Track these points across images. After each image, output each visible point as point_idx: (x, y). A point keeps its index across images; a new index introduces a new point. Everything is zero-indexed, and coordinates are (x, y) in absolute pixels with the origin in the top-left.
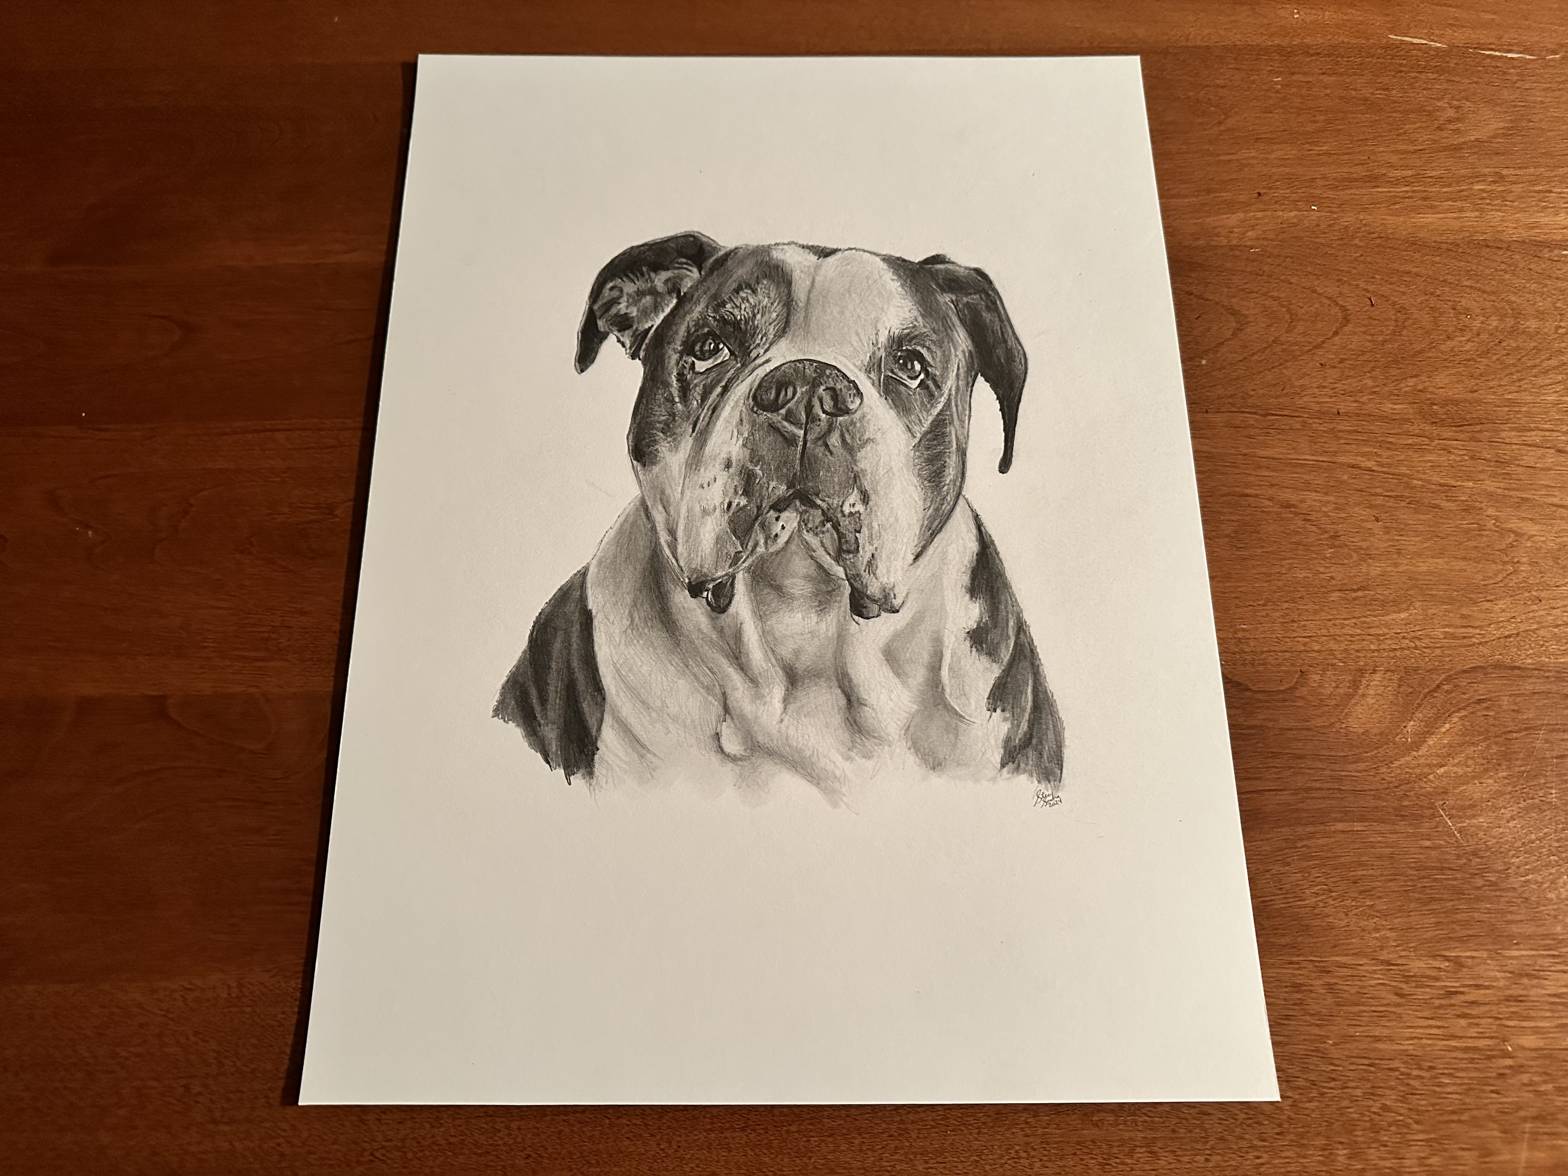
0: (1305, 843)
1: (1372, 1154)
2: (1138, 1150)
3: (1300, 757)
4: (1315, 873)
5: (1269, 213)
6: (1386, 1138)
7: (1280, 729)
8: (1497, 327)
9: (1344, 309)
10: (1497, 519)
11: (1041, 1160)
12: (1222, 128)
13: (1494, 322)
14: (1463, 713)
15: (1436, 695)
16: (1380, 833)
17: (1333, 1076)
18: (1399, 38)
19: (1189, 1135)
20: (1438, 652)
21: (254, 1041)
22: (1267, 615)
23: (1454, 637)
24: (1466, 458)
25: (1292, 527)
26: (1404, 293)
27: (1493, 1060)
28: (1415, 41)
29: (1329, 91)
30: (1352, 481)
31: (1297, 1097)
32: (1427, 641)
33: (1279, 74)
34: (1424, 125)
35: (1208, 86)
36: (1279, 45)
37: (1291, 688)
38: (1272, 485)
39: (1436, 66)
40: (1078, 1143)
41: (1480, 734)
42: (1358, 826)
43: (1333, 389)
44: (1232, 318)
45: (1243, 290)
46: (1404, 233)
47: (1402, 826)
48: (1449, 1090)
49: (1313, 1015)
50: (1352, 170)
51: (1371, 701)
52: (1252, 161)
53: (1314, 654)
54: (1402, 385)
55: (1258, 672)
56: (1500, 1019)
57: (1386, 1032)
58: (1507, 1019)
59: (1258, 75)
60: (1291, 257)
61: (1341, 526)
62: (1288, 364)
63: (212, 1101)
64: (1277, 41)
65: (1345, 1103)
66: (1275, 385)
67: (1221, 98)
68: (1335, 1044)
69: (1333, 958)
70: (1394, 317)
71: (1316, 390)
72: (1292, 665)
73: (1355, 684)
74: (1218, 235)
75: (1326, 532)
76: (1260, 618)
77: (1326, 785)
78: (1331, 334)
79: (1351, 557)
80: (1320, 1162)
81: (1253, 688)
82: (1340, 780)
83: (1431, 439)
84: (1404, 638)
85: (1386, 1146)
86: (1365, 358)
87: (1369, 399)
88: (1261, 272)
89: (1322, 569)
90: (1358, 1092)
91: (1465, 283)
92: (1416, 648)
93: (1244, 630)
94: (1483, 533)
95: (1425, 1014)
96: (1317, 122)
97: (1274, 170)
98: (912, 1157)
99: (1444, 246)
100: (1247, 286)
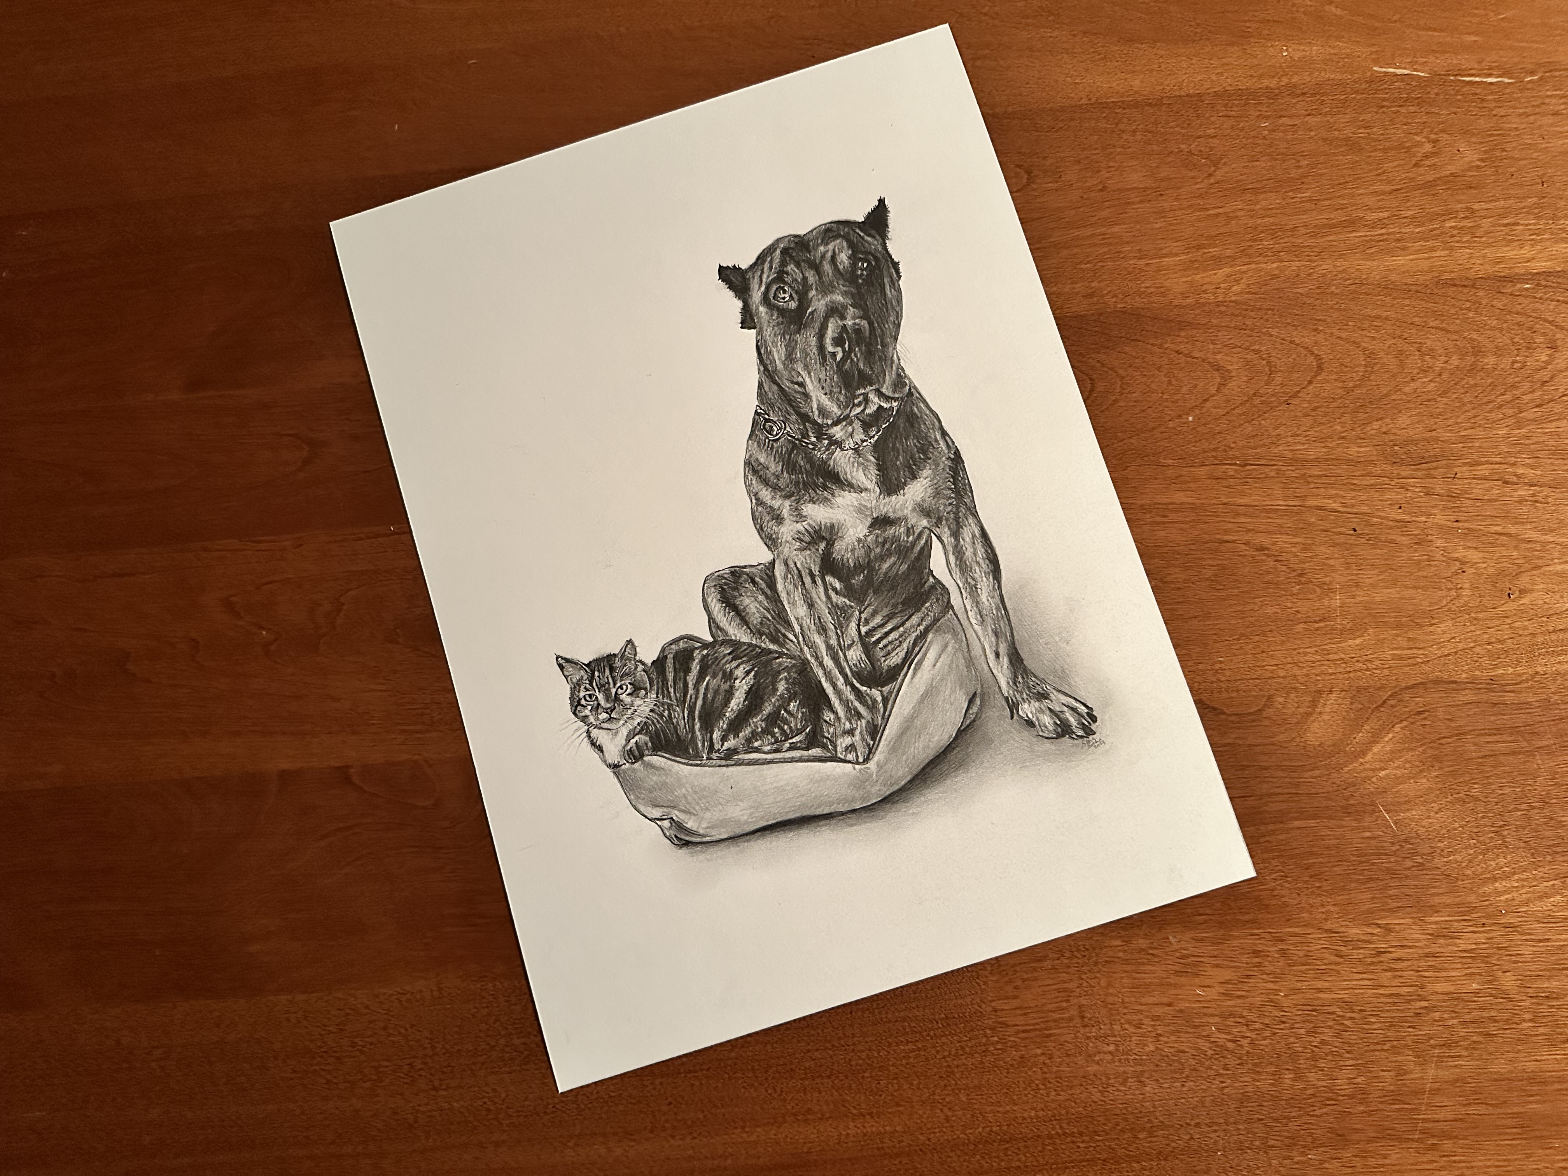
0: (1267, 838)
1: (1312, 1077)
2: (1130, 1080)
3: (1266, 768)
4: (1274, 862)
5: (1253, 266)
6: (1323, 1065)
7: (1249, 745)
8: (1457, 367)
9: (1318, 357)
10: (1444, 549)
11: (1055, 1090)
12: (1212, 181)
13: (1455, 361)
14: (1405, 723)
15: (1382, 709)
16: (1328, 827)
17: (1284, 1020)
18: (1384, 70)
19: (1169, 1068)
20: (1386, 672)
21: (457, 1029)
22: (1241, 648)
23: (1400, 658)
24: (1422, 494)
25: (1264, 568)
26: (1374, 338)
27: (1412, 1003)
28: (1399, 71)
29: (1313, 133)
30: (1320, 522)
31: (1254, 1037)
32: (1377, 663)
33: (1267, 118)
34: (1402, 162)
35: (1199, 137)
36: (1267, 87)
37: (1260, 710)
38: (1249, 531)
39: (1418, 98)
40: (1084, 1077)
41: (1418, 741)
42: (1312, 823)
43: (1306, 436)
44: (1216, 374)
45: (1226, 346)
46: (1378, 277)
47: (1348, 821)
48: (1375, 1026)
49: (1269, 974)
50: (1332, 216)
51: (1325, 717)
52: (1239, 214)
53: (1280, 680)
54: (1368, 429)
55: (1232, 697)
56: (1419, 971)
57: (1326, 985)
58: (1426, 971)
59: (1246, 121)
60: (1273, 310)
61: (1307, 564)
62: (1266, 415)
63: (431, 1074)
64: (1266, 82)
65: (1292, 1040)
66: (1254, 436)
67: (1211, 148)
68: (1285, 996)
69: (1287, 930)
70: (1363, 363)
71: (1290, 439)
72: (1261, 690)
73: (1314, 704)
74: (1205, 292)
75: (1294, 571)
76: (1234, 651)
77: (1287, 791)
78: (1306, 383)
79: (1315, 592)
80: (1271, 1084)
81: (1228, 712)
82: (1297, 785)
83: (1391, 479)
84: (1358, 661)
85: (1323, 1071)
86: (1335, 405)
87: (1338, 444)
88: (1244, 327)
89: (1289, 605)
90: (1302, 1031)
91: (1432, 324)
92: (1367, 670)
93: (1221, 662)
94: (1432, 563)
95: (1360, 969)
96: (1301, 167)
97: (1259, 221)
98: (957, 1091)
99: (1414, 288)
100: (1232, 341)
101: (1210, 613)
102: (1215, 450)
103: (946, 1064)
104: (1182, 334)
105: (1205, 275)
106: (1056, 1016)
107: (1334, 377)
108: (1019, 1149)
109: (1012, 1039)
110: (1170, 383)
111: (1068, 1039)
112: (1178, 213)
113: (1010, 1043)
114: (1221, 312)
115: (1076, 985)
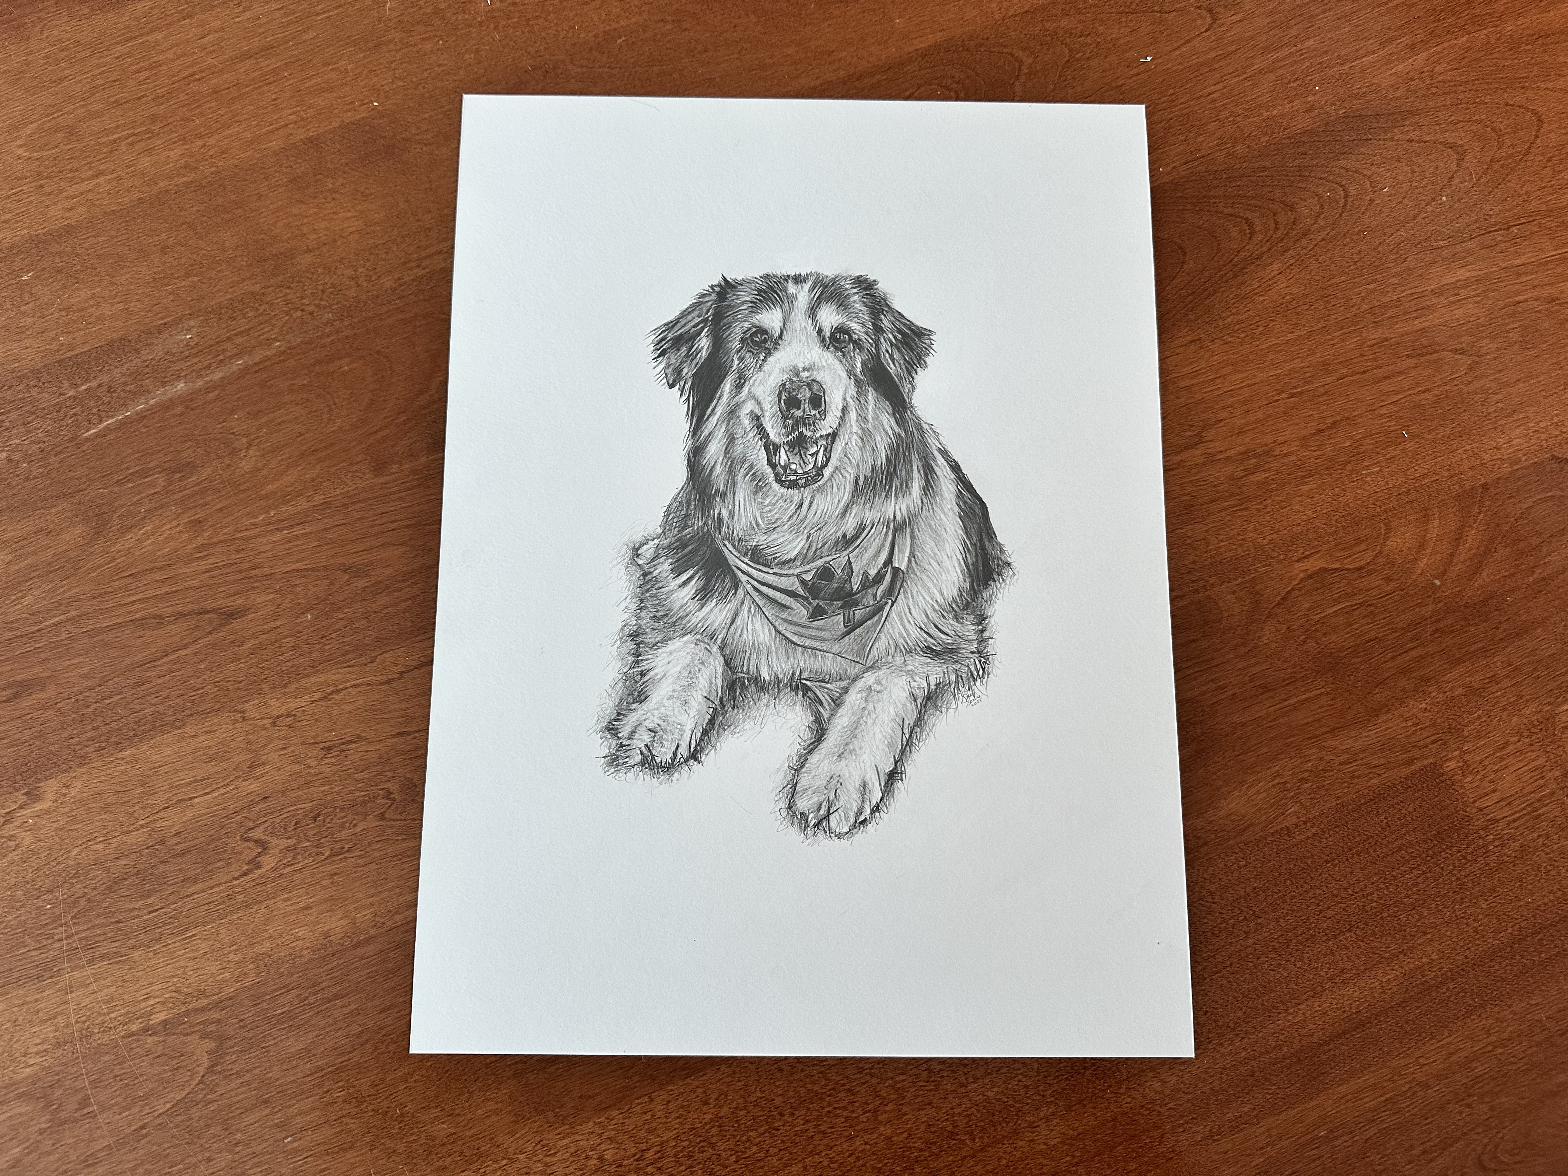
101: (1530, 372)
102: (1476, 221)
103: (1454, 878)
104: (1408, 123)
105: (1406, 64)
106: (1538, 796)
107: (1557, 125)
108: (1552, 936)
109: (1505, 832)
110: (1413, 172)
111: (1557, 814)
112: (1360, 14)
113: (1505, 837)
114: (1434, 94)
115: (1544, 760)
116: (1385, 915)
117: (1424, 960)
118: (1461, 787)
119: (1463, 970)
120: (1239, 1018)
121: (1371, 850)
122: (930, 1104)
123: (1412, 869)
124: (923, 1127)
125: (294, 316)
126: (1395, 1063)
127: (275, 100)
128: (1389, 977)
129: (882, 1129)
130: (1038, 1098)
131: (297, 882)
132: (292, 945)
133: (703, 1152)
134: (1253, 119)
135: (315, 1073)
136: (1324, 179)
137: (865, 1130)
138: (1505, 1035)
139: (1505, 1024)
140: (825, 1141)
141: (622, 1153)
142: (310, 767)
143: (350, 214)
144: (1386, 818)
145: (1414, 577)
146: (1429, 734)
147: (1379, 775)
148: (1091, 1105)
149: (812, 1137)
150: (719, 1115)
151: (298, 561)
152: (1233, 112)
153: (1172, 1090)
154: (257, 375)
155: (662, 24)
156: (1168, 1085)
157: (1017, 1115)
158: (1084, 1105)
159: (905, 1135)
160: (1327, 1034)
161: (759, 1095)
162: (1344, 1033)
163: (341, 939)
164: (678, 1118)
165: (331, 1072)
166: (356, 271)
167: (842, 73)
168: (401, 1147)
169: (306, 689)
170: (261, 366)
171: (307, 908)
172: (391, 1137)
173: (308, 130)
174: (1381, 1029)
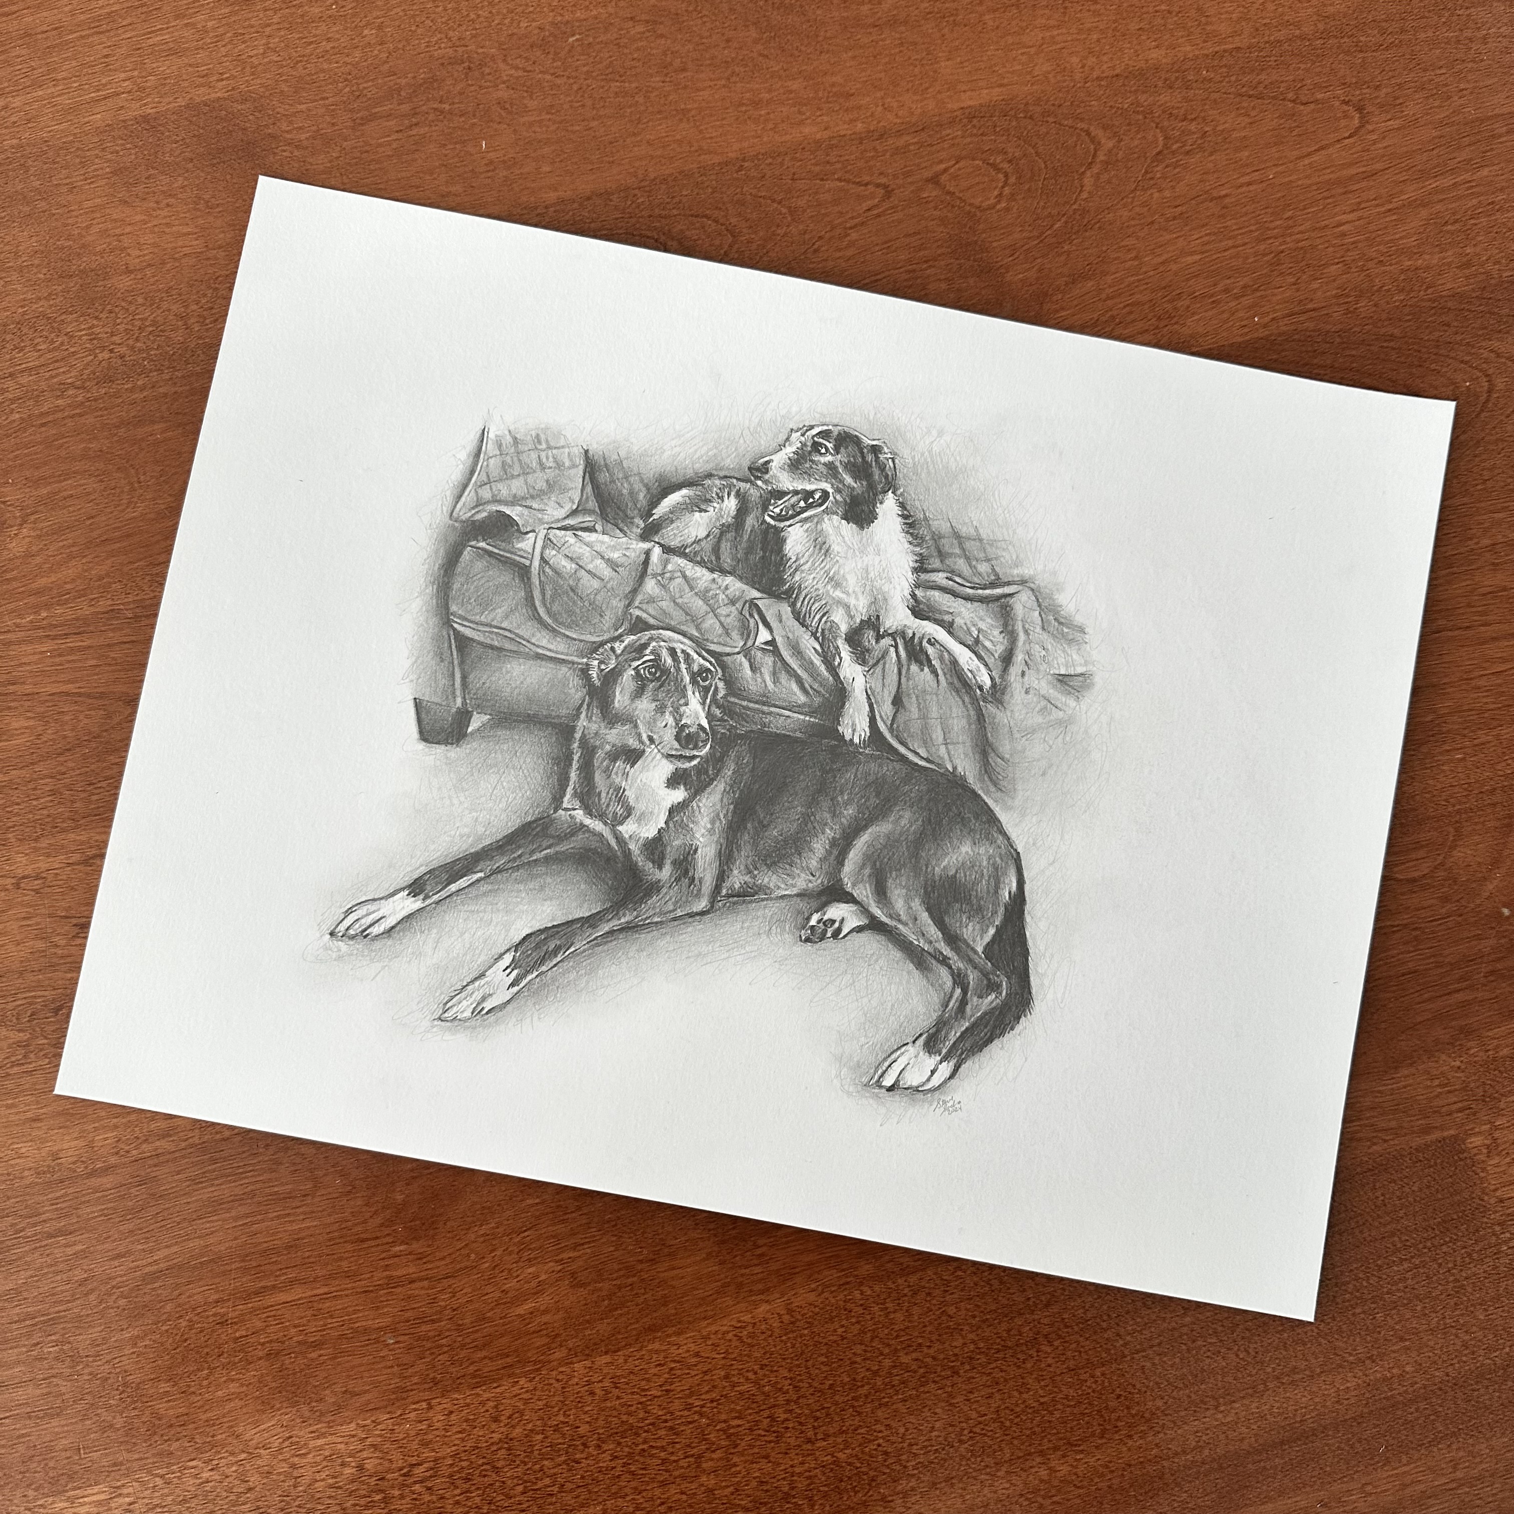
116: (1358, 1310)
117: (1394, 1371)
118: (1484, 1170)
119: (1440, 1389)
120: (1158, 1408)
121: (1357, 1231)
122: (766, 1457)
123: (1402, 1260)
124: (754, 1484)
125: (100, 356)
126: (1336, 1487)
127: (106, 56)
128: (1349, 1385)
129: (704, 1478)
130: (898, 1467)
131: (27, 1086)
132: (12, 1162)
133: (485, 1476)
134: (1388, 268)
135: (24, 1320)
136: (1466, 363)
137: (683, 1477)
138: (1475, 1472)
139: (1478, 1460)
140: (633, 1484)
141: (387, 1464)
142: (57, 946)
143: (186, 230)
144: (1383, 1195)
145: (1478, 902)
146: (1455, 1099)
147: (1385, 1141)
148: (961, 1485)
149: (619, 1477)
150: (511, 1436)
151: (70, 682)
152: (1364, 255)
153: (1061, 1481)
154: (43, 429)
155: (631, 23)
156: (1058, 1474)
157: (869, 1485)
158: (952, 1485)
159: (731, 1489)
160: (1261, 1441)
161: (562, 1418)
162: (1282, 1443)
163: (74, 1163)
164: (460, 1432)
165: (45, 1322)
166: (186, 307)
167: (859, 126)
168: (119, 1422)
169: (63, 847)
170: (50, 418)
171: (36, 1120)
172: (109, 1408)
173: (145, 105)
174: (1327, 1445)
